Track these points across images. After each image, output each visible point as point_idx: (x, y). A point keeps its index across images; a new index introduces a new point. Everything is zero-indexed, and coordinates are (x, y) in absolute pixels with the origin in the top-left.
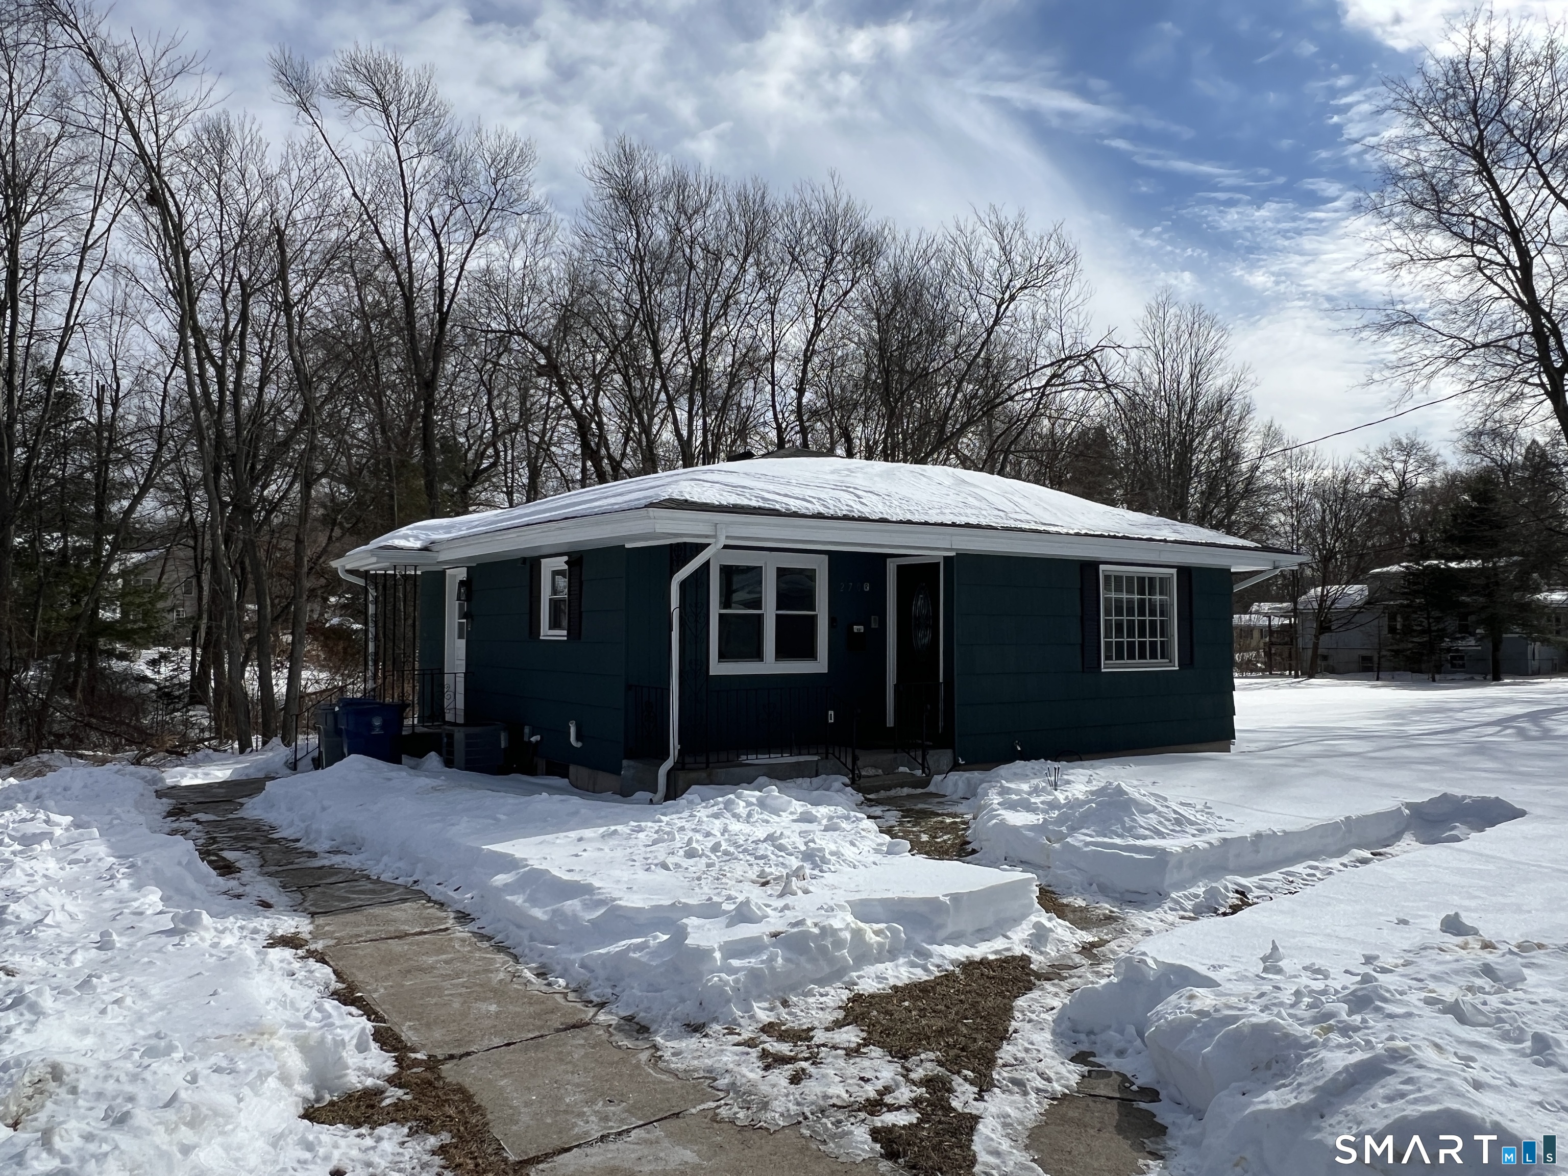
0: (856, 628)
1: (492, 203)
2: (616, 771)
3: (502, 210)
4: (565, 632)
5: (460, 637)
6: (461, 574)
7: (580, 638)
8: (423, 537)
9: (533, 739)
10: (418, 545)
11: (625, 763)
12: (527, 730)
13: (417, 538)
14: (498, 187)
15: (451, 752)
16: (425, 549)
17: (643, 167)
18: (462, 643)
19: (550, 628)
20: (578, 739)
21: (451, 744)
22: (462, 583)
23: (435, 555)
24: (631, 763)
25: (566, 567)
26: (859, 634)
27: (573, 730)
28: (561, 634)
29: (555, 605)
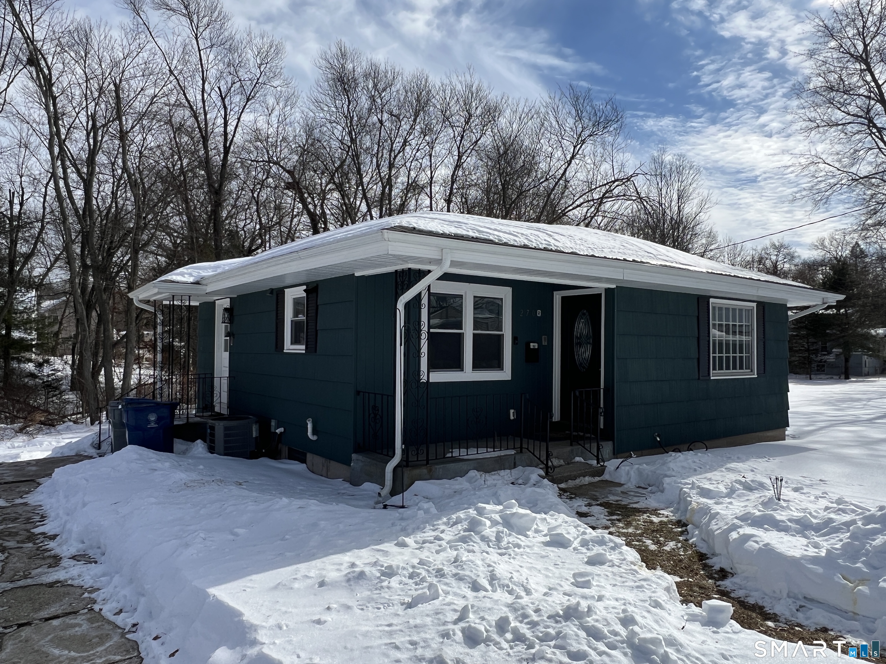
0: (532, 345)
1: (258, 79)
2: (347, 462)
3: (264, 84)
4: (303, 347)
5: (226, 350)
6: (226, 303)
7: (316, 351)
8: (195, 274)
9: (278, 431)
10: (191, 280)
11: (354, 456)
12: (273, 423)
13: (191, 275)
14: (262, 70)
15: (212, 441)
16: (197, 283)
17: (352, 61)
18: (226, 355)
19: (292, 343)
20: (314, 433)
21: (213, 435)
22: (226, 310)
23: (204, 287)
24: (360, 457)
25: (305, 295)
26: (534, 349)
27: (310, 426)
28: (301, 348)
29: (296, 326)
